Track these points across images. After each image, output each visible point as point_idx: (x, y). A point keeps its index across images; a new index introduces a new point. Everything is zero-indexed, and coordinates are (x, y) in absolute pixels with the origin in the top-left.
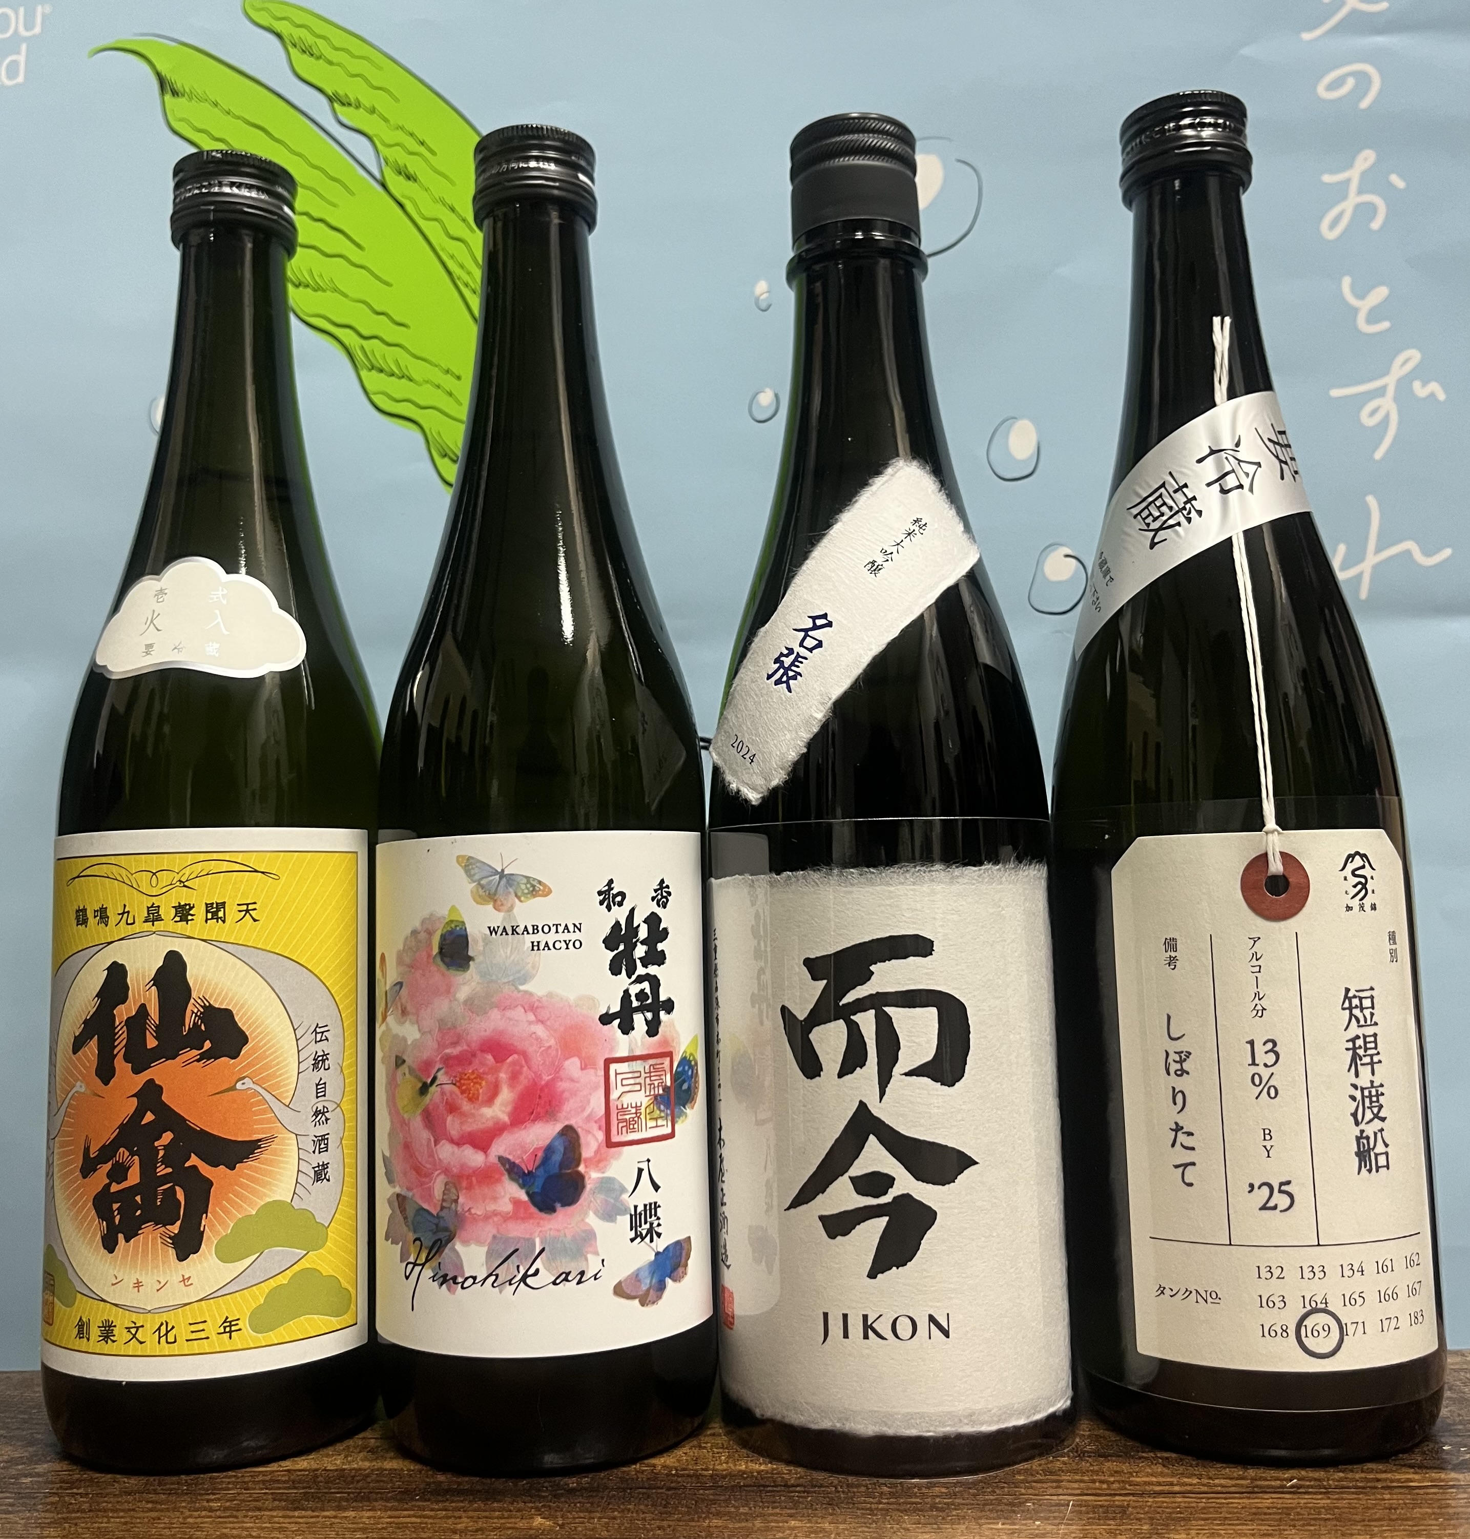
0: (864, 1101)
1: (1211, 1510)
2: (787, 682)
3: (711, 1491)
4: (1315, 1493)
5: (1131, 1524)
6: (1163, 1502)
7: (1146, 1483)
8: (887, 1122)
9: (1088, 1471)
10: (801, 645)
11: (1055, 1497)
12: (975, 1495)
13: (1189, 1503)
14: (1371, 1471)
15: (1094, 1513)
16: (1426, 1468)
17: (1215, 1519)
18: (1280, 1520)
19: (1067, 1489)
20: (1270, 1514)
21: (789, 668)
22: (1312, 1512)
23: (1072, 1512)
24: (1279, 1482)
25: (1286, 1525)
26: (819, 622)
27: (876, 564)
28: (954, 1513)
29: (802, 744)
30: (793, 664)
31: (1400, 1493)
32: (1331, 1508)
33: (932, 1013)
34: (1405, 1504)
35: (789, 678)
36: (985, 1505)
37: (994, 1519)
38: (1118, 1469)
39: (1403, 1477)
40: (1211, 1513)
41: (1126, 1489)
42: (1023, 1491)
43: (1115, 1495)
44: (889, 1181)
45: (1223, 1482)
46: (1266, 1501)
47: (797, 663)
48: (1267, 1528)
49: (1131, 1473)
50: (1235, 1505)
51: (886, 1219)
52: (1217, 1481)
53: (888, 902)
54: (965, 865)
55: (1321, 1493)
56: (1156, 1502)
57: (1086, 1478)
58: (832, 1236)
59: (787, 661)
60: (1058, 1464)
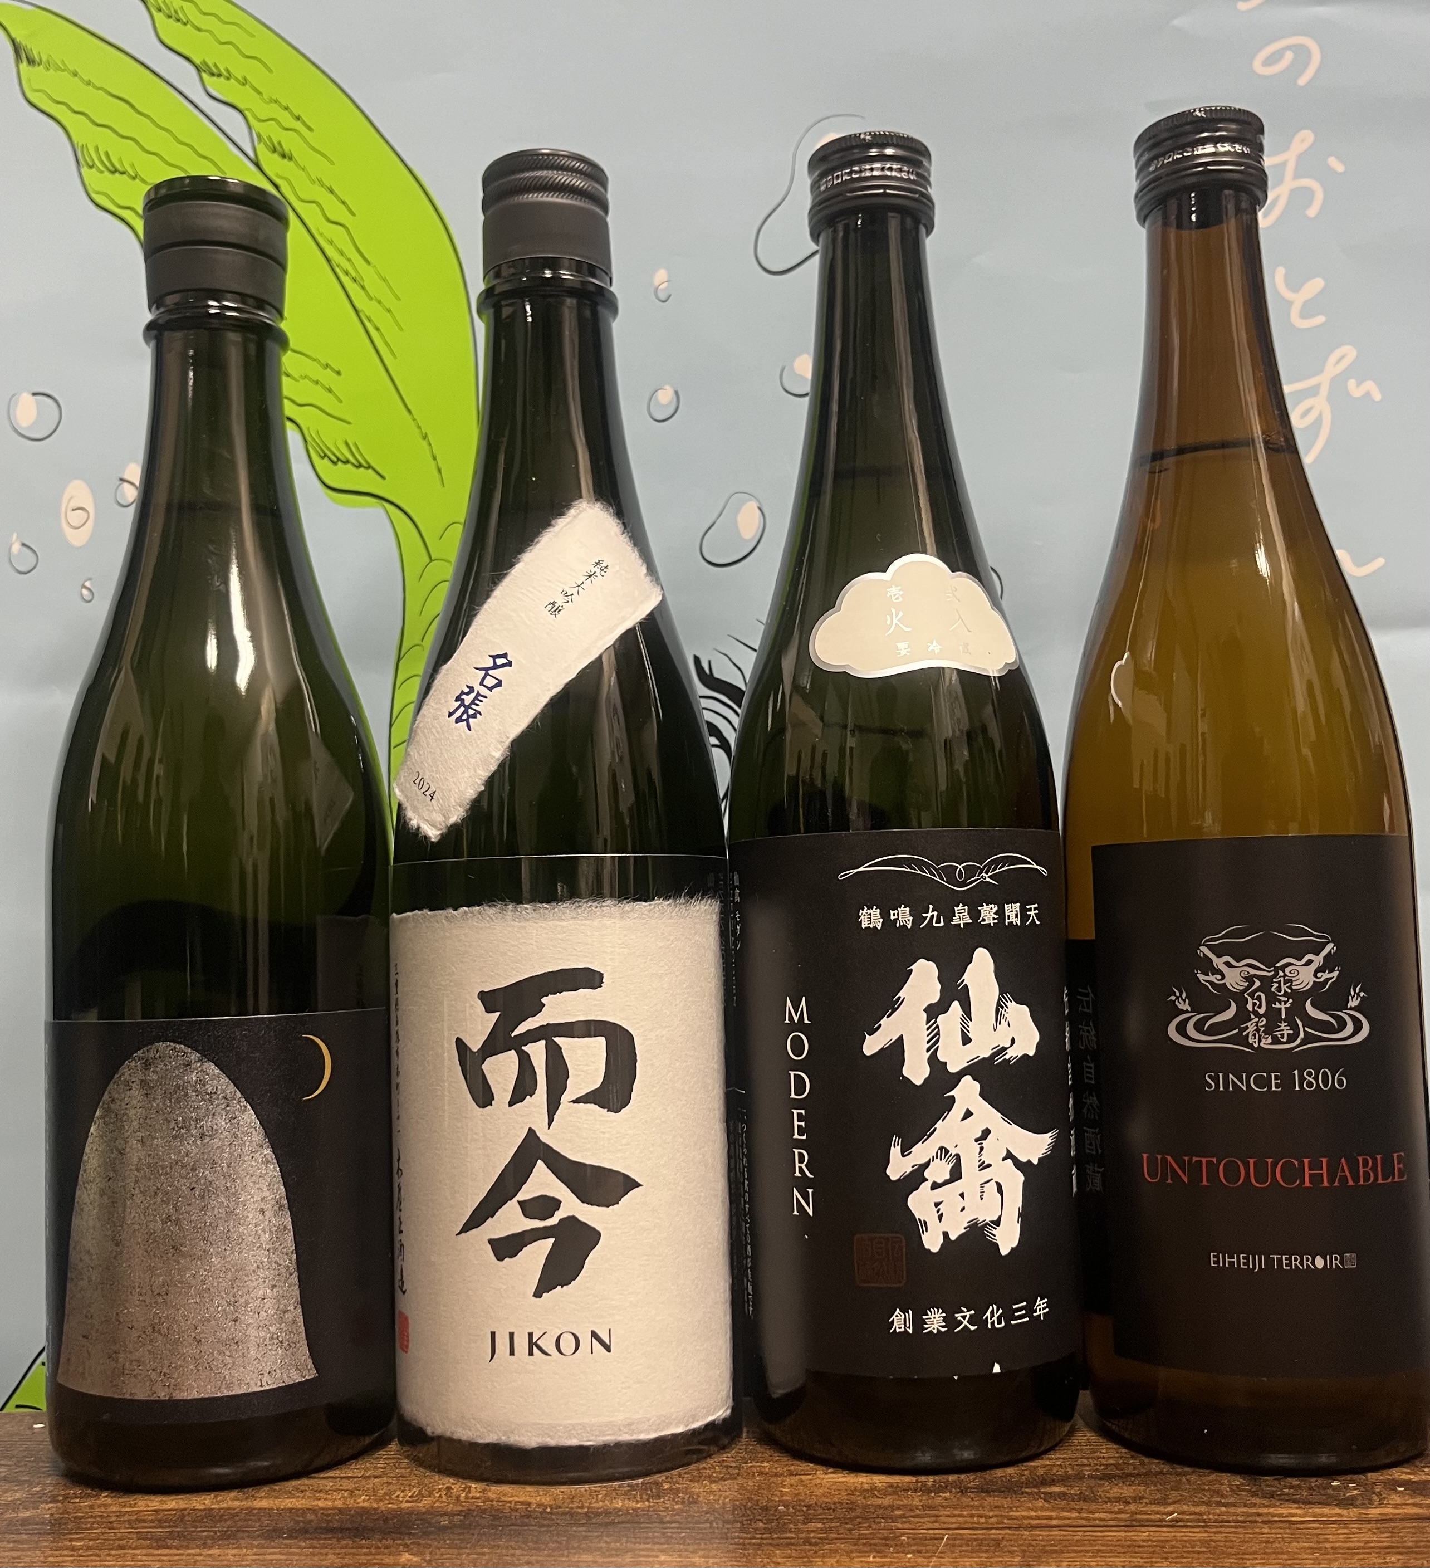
0: (533, 1128)
1: (1086, 1542)
2: (467, 720)
3: (584, 1529)
4: (1192, 1527)
5: (1002, 1557)
6: (1039, 1535)
7: (1024, 1517)
8: (554, 1148)
9: (968, 1506)
10: (482, 684)
11: (932, 1532)
12: (850, 1530)
13: (1065, 1536)
14: (1254, 1505)
15: (968, 1545)
16: (1311, 1503)
17: (1088, 1551)
18: (1154, 1552)
19: (944, 1523)
20: (1143, 1546)
21: (469, 707)
22: (1188, 1545)
23: (946, 1545)
24: (1159, 1516)
25: (1158, 1558)
26: (500, 661)
27: (557, 605)
28: (827, 1547)
29: (479, 782)
30: (473, 702)
31: (1280, 1528)
32: (1206, 1541)
33: (599, 1043)
34: (1283, 1538)
35: (469, 716)
36: (858, 1539)
37: (866, 1552)
38: (999, 1504)
39: (1285, 1511)
40: (1084, 1545)
41: (1003, 1523)
42: (900, 1525)
43: (992, 1529)
44: (554, 1204)
45: (1102, 1515)
46: (1144, 1534)
47: (476, 702)
48: (1139, 1560)
49: (1011, 1508)
50: (1109, 1538)
51: (553, 1240)
52: (1096, 1515)
53: (560, 937)
54: (636, 900)
55: (1199, 1526)
56: (1032, 1536)
57: (965, 1513)
58: (500, 1258)
59: (468, 699)
60: (939, 1500)
